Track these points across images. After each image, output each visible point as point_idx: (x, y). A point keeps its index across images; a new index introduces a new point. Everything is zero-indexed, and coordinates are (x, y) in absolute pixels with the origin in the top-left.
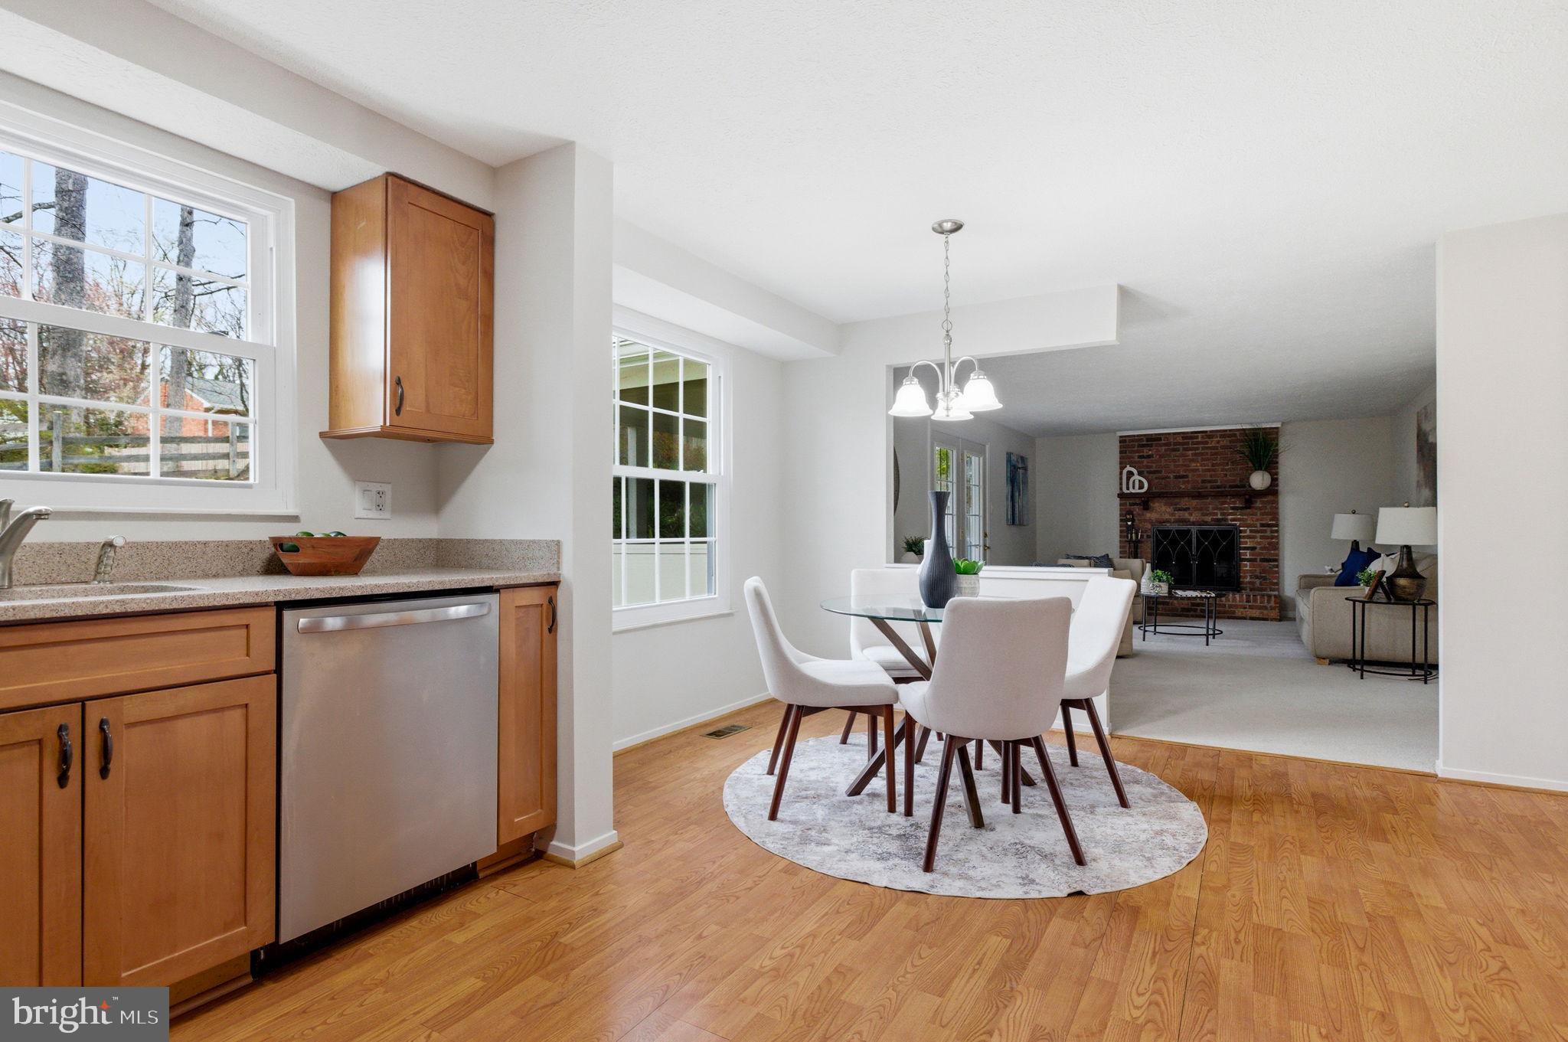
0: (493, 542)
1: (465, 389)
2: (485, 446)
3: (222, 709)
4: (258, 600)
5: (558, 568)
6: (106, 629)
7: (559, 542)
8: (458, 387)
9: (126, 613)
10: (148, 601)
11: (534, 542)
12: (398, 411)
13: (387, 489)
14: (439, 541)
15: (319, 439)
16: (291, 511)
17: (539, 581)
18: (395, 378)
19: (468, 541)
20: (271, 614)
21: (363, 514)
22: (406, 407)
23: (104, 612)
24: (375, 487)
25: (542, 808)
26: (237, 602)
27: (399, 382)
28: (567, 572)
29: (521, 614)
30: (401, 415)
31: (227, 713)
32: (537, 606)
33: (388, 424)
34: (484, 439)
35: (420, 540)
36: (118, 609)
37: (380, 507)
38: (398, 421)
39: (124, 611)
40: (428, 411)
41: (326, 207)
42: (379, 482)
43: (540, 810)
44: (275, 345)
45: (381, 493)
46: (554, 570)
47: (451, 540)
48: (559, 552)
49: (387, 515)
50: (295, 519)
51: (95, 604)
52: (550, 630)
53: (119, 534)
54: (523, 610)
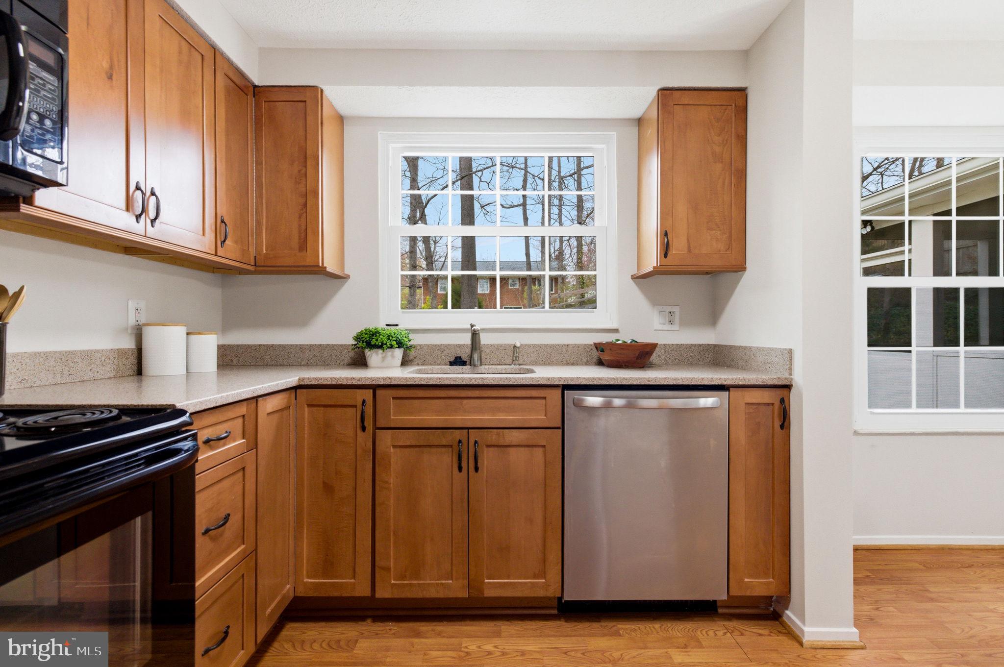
0: (745, 348)
1: (720, 231)
2: (741, 272)
3: (533, 446)
4: (549, 383)
5: (791, 374)
6: (476, 393)
7: (791, 350)
8: (714, 230)
9: (484, 385)
10: (494, 379)
11: (772, 349)
12: (666, 255)
13: (676, 309)
14: (715, 346)
15: (631, 280)
16: (614, 326)
17: (769, 384)
18: (664, 232)
19: (731, 347)
20: (558, 392)
21: (660, 327)
22: (673, 251)
23: (475, 383)
24: (669, 309)
25: (773, 578)
26: (538, 383)
27: (666, 234)
28: (798, 378)
29: (751, 411)
30: (668, 258)
31: (535, 449)
32: (768, 404)
33: (659, 265)
34: (740, 268)
35: (700, 345)
36: (481, 383)
37: (671, 322)
38: (666, 262)
39: (483, 384)
40: (689, 251)
41: (635, 130)
42: (671, 305)
43: (771, 580)
44: (607, 225)
45: (672, 313)
46: (787, 376)
47: (721, 346)
48: (791, 360)
49: (676, 327)
50: (616, 331)
51: (471, 379)
52: (782, 427)
53: (518, 340)
54: (755, 407)
